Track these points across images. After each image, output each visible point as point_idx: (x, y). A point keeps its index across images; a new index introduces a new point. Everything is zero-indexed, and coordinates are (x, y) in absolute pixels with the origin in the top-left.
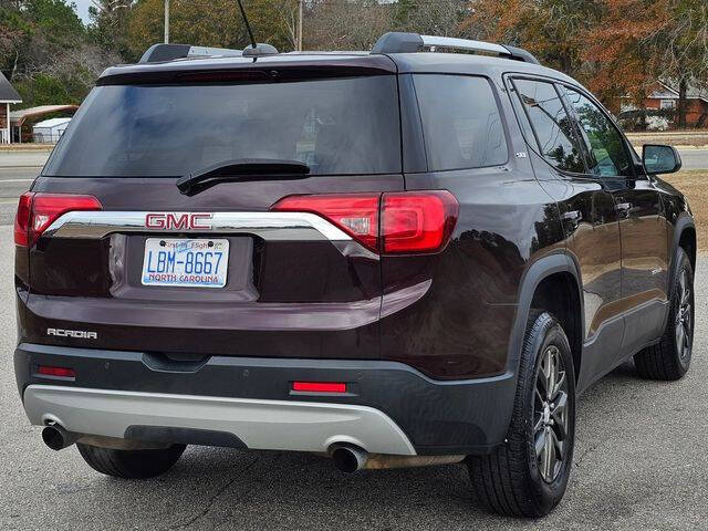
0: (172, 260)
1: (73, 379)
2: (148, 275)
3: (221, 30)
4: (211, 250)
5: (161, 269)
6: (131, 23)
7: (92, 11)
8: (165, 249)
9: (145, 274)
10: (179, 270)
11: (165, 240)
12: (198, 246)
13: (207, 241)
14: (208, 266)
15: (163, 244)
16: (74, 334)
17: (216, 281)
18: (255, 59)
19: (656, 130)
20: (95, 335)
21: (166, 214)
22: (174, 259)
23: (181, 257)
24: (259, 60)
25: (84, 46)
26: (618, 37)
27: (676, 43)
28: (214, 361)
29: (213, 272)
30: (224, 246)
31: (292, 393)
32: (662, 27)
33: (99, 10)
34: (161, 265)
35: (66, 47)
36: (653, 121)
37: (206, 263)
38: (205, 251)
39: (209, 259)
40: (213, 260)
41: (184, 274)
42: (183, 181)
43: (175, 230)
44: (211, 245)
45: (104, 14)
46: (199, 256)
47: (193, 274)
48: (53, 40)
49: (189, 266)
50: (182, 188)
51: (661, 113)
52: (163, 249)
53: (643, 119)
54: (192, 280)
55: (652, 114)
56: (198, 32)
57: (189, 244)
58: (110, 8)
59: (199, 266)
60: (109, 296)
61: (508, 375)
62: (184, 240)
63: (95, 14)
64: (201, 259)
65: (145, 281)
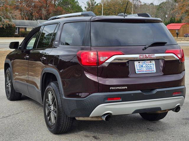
0: (142, 66)
1: (121, 100)
3: (115, 12)
4: (151, 63)
6: (94, 10)
7: (85, 7)
9: (136, 70)
10: (144, 69)
12: (147, 63)
13: (149, 61)
15: (139, 63)
16: (119, 88)
17: (153, 71)
20: (126, 87)
29: (153, 69)
30: (153, 62)
31: (173, 95)
33: (87, 7)
34: (140, 68)
38: (149, 64)
40: (152, 66)
41: (146, 70)
43: (146, 59)
44: (151, 62)
45: (88, 8)
47: (148, 70)
49: (147, 68)
56: (110, 13)
57: (145, 62)
58: (90, 7)
60: (128, 77)
62: (144, 61)
63: (86, 8)
64: (149, 66)
65: (137, 72)
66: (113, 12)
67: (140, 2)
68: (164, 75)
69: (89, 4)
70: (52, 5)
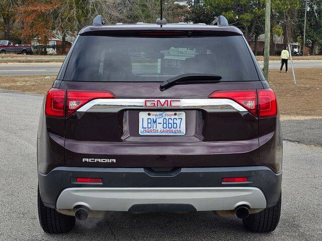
0: (155, 122)
1: (101, 184)
2: (142, 130)
4: (176, 117)
5: (149, 126)
8: (151, 117)
9: (141, 129)
10: (160, 127)
11: (150, 112)
12: (168, 115)
13: (173, 113)
14: (175, 125)
15: (149, 114)
16: (99, 160)
17: (180, 132)
18: (161, 26)
19: (51, 55)
20: (114, 161)
21: (156, 100)
22: (156, 122)
23: (160, 120)
24: (163, 26)
26: (34, 11)
27: (62, 15)
28: (184, 170)
29: (178, 127)
30: (182, 115)
31: (223, 183)
32: (56, 7)
34: (149, 125)
36: (50, 51)
37: (174, 123)
38: (173, 117)
39: (175, 121)
40: (178, 122)
41: (163, 129)
44: (175, 114)
46: (170, 120)
47: (167, 129)
49: (165, 125)
50: (163, 87)
51: (53, 47)
52: (149, 117)
53: (45, 49)
54: (167, 132)
55: (49, 47)
57: (164, 114)
59: (170, 125)
60: (122, 141)
62: (161, 113)
64: (171, 121)
65: (141, 133)
68: (204, 140)
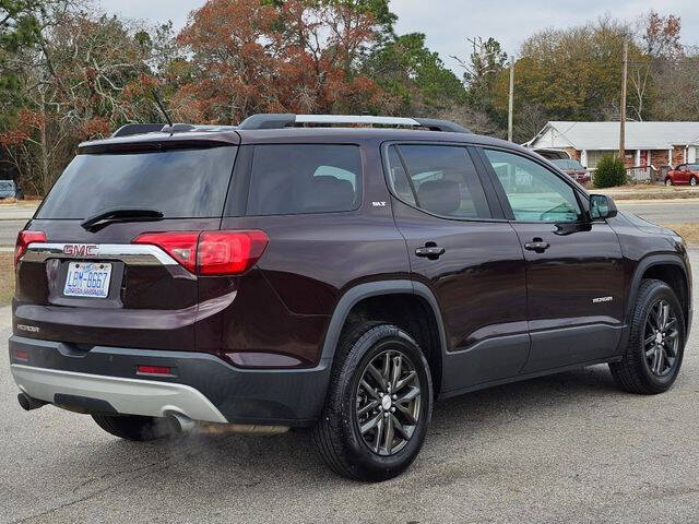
1: (27, 360)
4: (102, 271)
5: (75, 284)
7: (467, 76)
8: (78, 270)
9: (67, 287)
10: (84, 283)
11: (79, 264)
12: (95, 268)
13: (99, 265)
14: (99, 283)
15: (77, 266)
16: (28, 328)
17: (102, 293)
20: (38, 329)
21: (73, 245)
22: (82, 277)
23: (86, 276)
25: (455, 107)
28: (95, 349)
29: (102, 286)
30: (109, 266)
33: (472, 76)
34: (75, 281)
35: (440, 108)
37: (98, 280)
38: (98, 271)
40: (101, 278)
41: (86, 288)
42: (85, 221)
43: (79, 257)
44: (102, 267)
45: (476, 78)
46: (95, 275)
47: (91, 288)
48: (427, 103)
49: (90, 282)
50: (84, 226)
54: (90, 292)
58: (480, 73)
59: (94, 282)
60: (48, 303)
61: (320, 367)
63: (469, 78)
64: (96, 278)
65: (66, 292)
66: (567, 88)
67: (676, 46)
68: (125, 307)
69: (478, 64)
70: (335, 72)
